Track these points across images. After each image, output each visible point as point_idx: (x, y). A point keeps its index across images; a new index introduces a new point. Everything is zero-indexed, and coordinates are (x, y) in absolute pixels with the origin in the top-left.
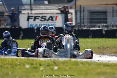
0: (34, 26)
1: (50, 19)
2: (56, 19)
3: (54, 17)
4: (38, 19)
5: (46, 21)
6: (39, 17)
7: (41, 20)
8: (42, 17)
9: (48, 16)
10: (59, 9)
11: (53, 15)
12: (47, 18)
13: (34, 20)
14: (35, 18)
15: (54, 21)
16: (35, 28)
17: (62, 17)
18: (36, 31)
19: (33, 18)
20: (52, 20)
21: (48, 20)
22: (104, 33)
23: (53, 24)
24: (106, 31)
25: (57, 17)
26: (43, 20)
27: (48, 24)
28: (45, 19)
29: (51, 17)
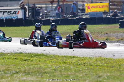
0: (3, 18)
1: (14, 13)
2: (18, 13)
3: (17, 11)
4: (6, 13)
5: (11, 15)
6: (7, 12)
7: (8, 14)
8: (8, 12)
9: (13, 11)
10: (20, 6)
11: (16, 10)
12: (12, 13)
13: (3, 14)
14: (4, 13)
15: (17, 15)
16: (4, 19)
17: (22, 12)
18: (4, 21)
19: (2, 12)
20: (16, 14)
21: (12, 14)
22: (51, 22)
23: (16, 16)
24: (52, 20)
25: (19, 11)
26: (9, 14)
27: (13, 16)
28: (11, 13)
29: (15, 12)
